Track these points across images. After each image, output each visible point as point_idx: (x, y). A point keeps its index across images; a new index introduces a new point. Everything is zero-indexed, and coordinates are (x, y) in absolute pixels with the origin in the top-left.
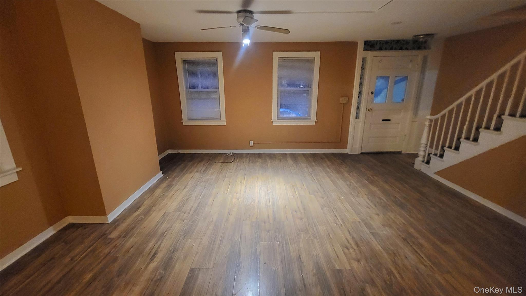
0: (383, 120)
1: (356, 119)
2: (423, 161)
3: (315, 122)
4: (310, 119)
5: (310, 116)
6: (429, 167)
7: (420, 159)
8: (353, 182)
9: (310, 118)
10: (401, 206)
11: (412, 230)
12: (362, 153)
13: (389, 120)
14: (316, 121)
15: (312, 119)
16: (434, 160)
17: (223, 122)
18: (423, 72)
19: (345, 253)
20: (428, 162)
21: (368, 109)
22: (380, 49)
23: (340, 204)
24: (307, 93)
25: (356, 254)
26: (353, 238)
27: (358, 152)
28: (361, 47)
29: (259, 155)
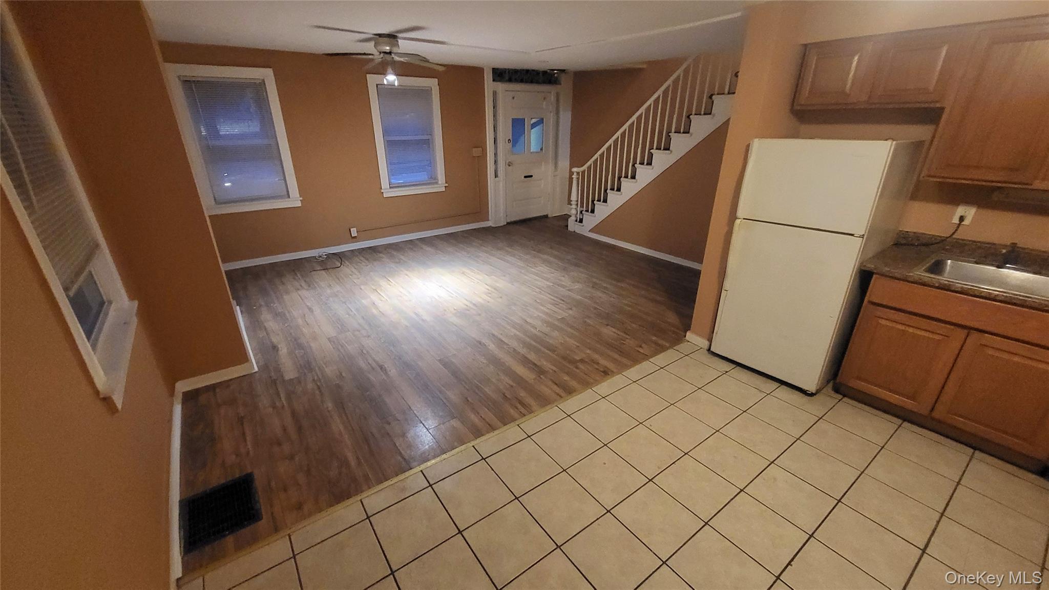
0: (525, 177)
1: (495, 177)
2: (576, 221)
3: (445, 187)
4: (437, 183)
5: (436, 178)
6: (583, 226)
7: (573, 218)
8: (521, 255)
9: (437, 181)
10: (577, 265)
11: (595, 280)
12: (508, 223)
13: (531, 176)
14: (447, 185)
15: (440, 182)
16: (587, 217)
17: (295, 201)
18: (557, 113)
19: (558, 308)
20: (581, 221)
21: (507, 164)
22: (510, 80)
23: (526, 277)
24: (427, 144)
25: (566, 306)
26: (557, 297)
27: (503, 223)
28: (488, 76)
29: (373, 249)
